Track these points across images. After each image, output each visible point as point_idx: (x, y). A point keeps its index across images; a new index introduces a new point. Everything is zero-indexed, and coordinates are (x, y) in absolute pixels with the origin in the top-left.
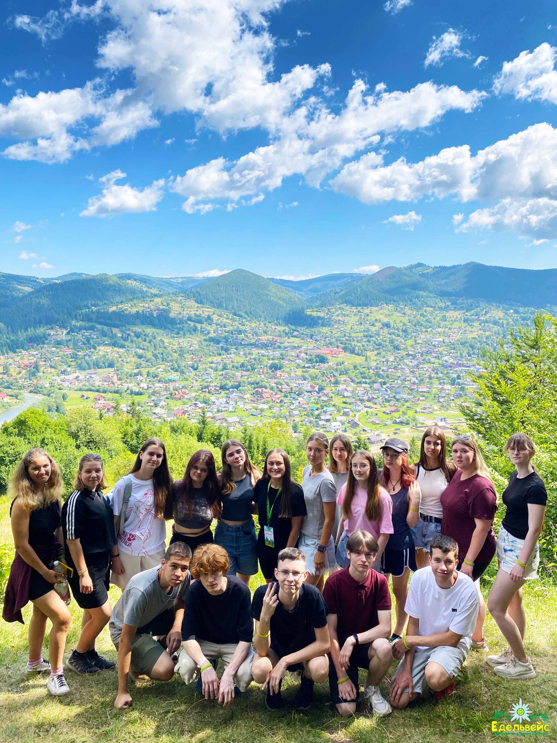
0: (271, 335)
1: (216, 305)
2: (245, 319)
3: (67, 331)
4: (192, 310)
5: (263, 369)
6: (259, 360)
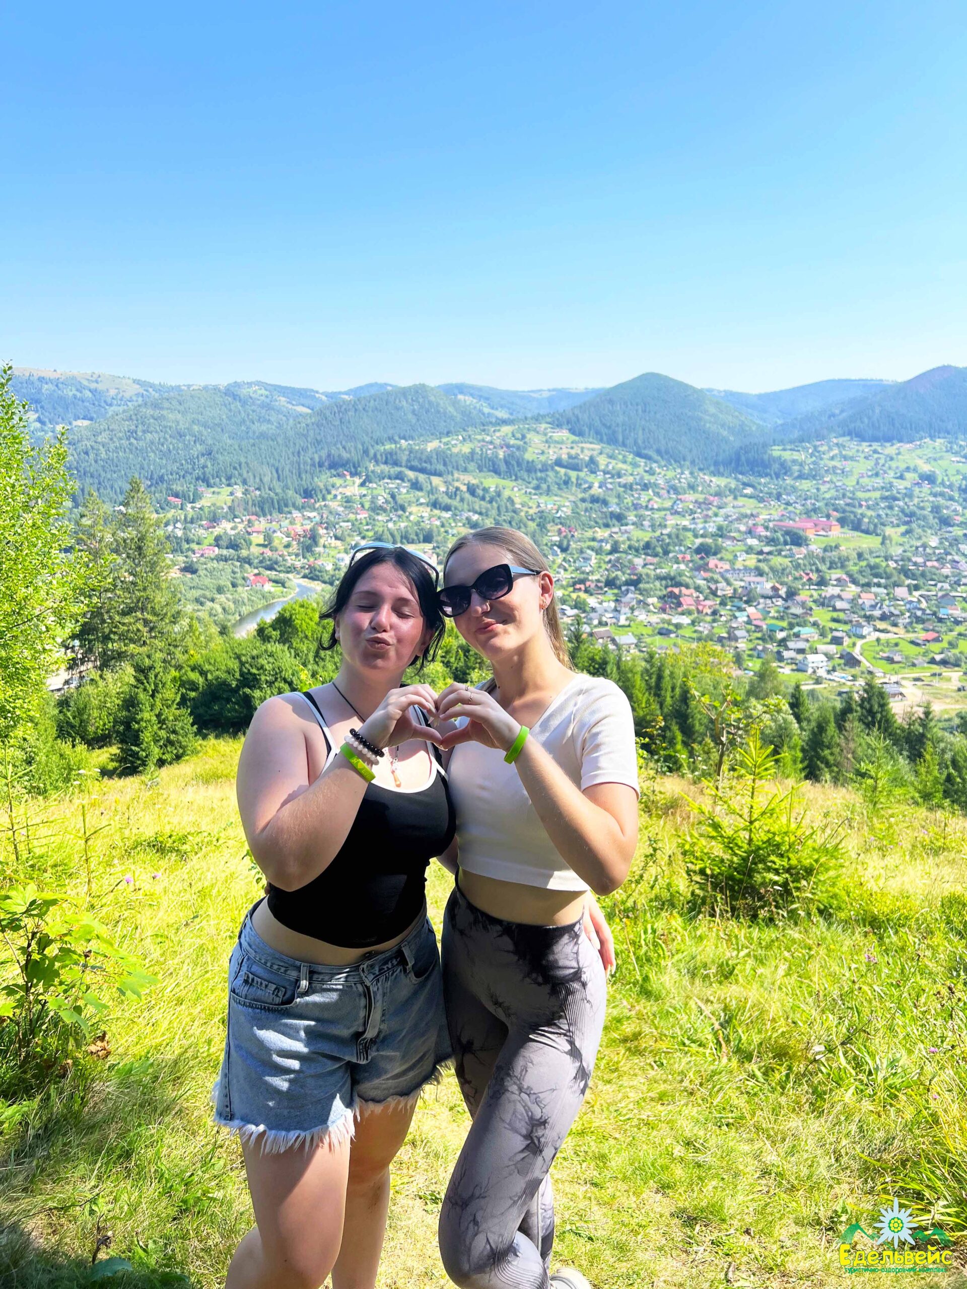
0: (702, 492)
1: (605, 438)
2: (656, 462)
3: (361, 480)
4: (563, 446)
5: (685, 553)
6: (677, 538)
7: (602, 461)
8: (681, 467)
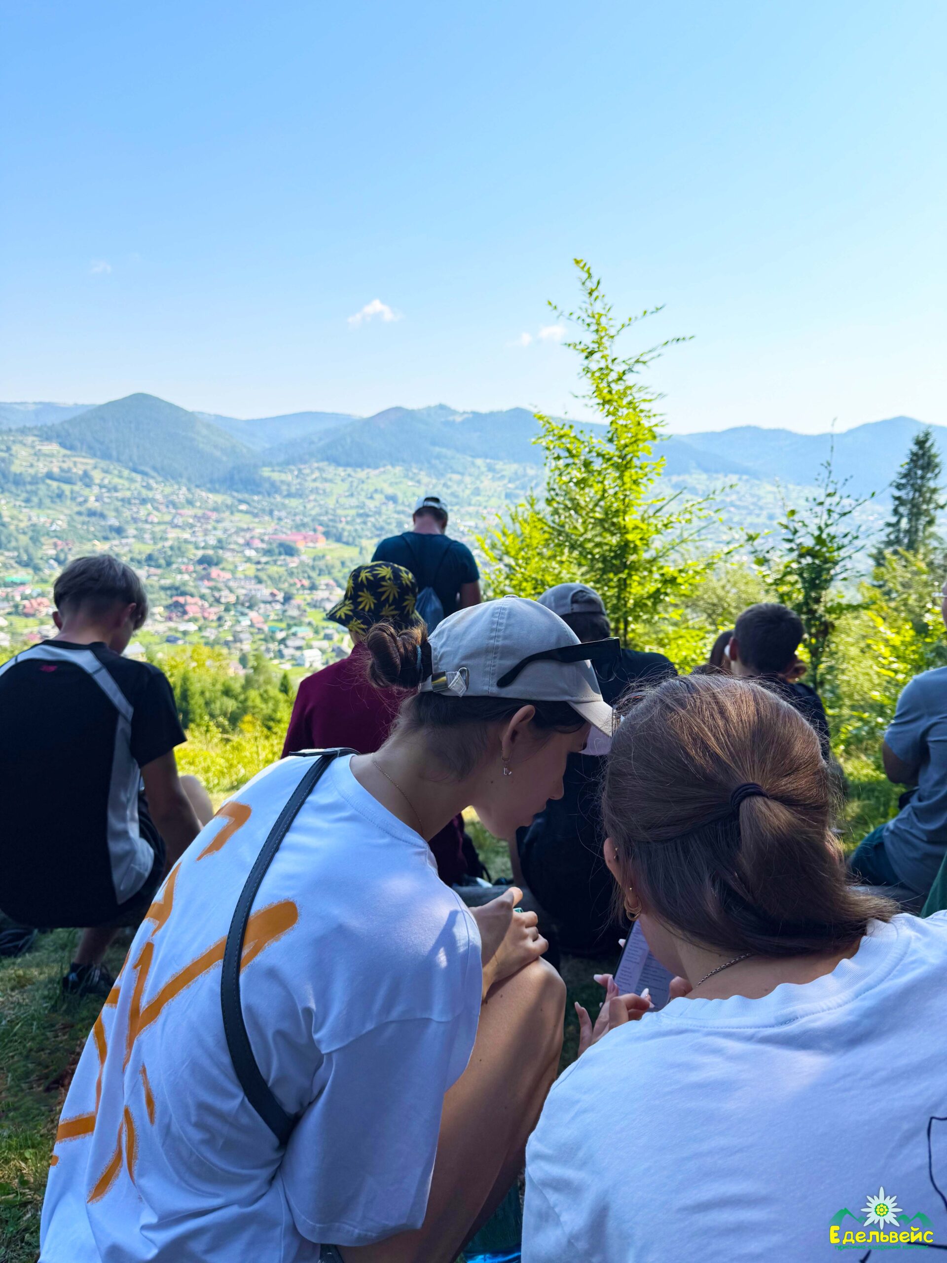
0: (200, 507)
1: (98, 453)
2: (153, 478)
4: (54, 460)
5: (188, 564)
6: (179, 549)
7: (97, 476)
8: (178, 483)
